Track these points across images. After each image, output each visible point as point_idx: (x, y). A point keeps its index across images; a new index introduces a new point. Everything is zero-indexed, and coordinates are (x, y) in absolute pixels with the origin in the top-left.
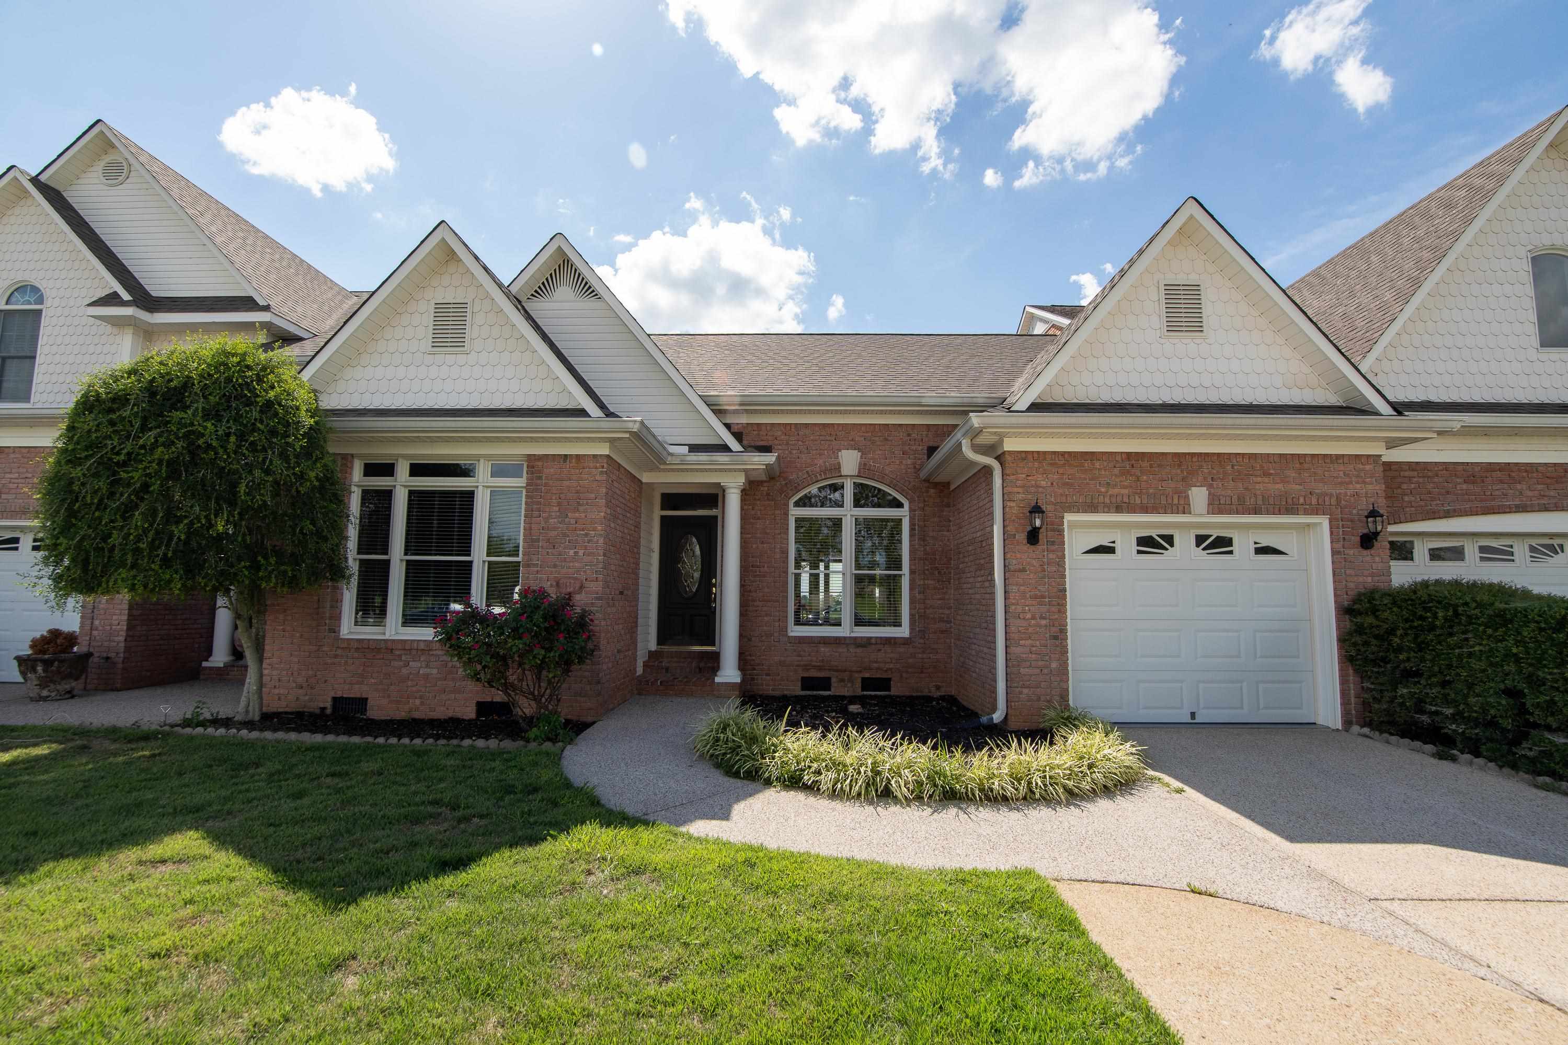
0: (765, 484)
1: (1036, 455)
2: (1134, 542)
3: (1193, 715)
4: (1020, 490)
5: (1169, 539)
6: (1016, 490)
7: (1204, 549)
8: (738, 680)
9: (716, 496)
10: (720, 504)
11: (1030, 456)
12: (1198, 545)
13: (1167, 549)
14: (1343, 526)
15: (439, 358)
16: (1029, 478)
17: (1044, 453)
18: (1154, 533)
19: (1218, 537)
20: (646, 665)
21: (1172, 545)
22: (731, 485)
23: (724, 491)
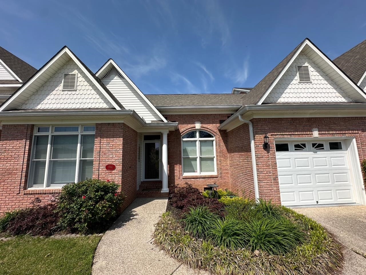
0: (174, 132)
1: (263, 119)
2: (294, 146)
3: (317, 202)
4: (259, 131)
5: (304, 145)
6: (258, 131)
7: (315, 148)
8: (168, 191)
9: (160, 136)
10: (161, 139)
11: (262, 120)
12: (313, 147)
13: (304, 148)
14: (360, 139)
15: (66, 92)
16: (262, 127)
17: (266, 118)
18: (299, 143)
19: (319, 144)
20: (140, 186)
21: (305, 147)
22: (164, 132)
23: (162, 134)
